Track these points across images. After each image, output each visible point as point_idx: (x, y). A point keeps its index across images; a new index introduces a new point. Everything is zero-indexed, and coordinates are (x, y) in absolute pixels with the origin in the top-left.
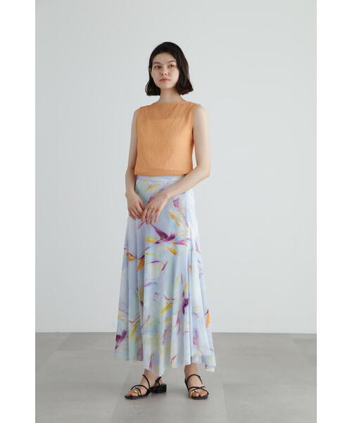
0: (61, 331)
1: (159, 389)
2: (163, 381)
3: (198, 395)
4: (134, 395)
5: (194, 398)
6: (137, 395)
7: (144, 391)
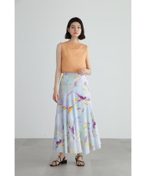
0: (23, 138)
1: (64, 162)
2: (66, 159)
3: (80, 164)
4: (53, 165)
5: (78, 165)
6: (55, 165)
7: (58, 163)
